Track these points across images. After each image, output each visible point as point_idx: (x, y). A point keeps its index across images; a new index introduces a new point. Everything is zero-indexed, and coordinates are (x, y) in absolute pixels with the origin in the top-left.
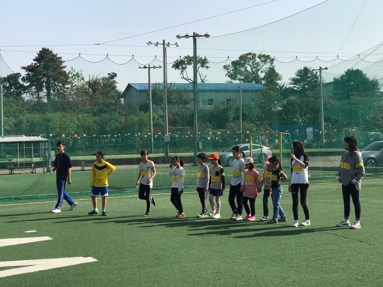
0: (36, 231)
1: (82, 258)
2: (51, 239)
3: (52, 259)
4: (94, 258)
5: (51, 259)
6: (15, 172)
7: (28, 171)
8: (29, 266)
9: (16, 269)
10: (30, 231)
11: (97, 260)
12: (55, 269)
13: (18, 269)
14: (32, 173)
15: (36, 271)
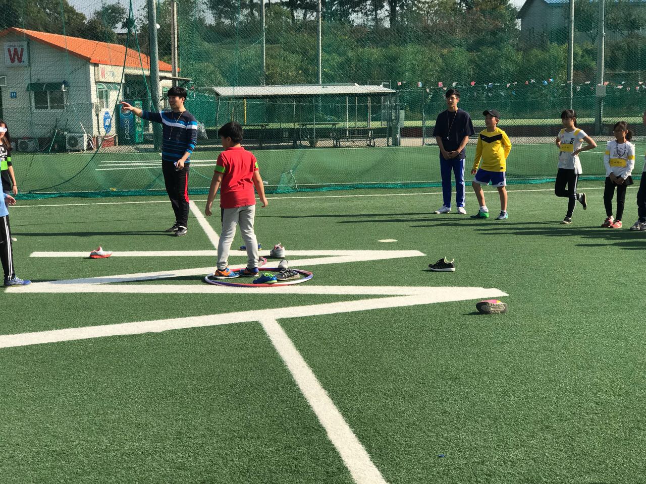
0: (395, 241)
1: (481, 288)
2: (422, 254)
3: (432, 287)
4: (503, 290)
5: (430, 287)
6: (342, 144)
7: (362, 143)
8: (397, 296)
9: (377, 299)
10: (386, 239)
11: (508, 295)
12: (441, 305)
13: (381, 299)
14: (369, 146)
15: (410, 305)
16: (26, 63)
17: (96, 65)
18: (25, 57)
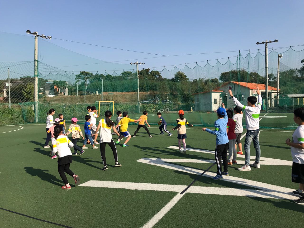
16: (233, 90)
17: (252, 89)
18: (233, 89)
